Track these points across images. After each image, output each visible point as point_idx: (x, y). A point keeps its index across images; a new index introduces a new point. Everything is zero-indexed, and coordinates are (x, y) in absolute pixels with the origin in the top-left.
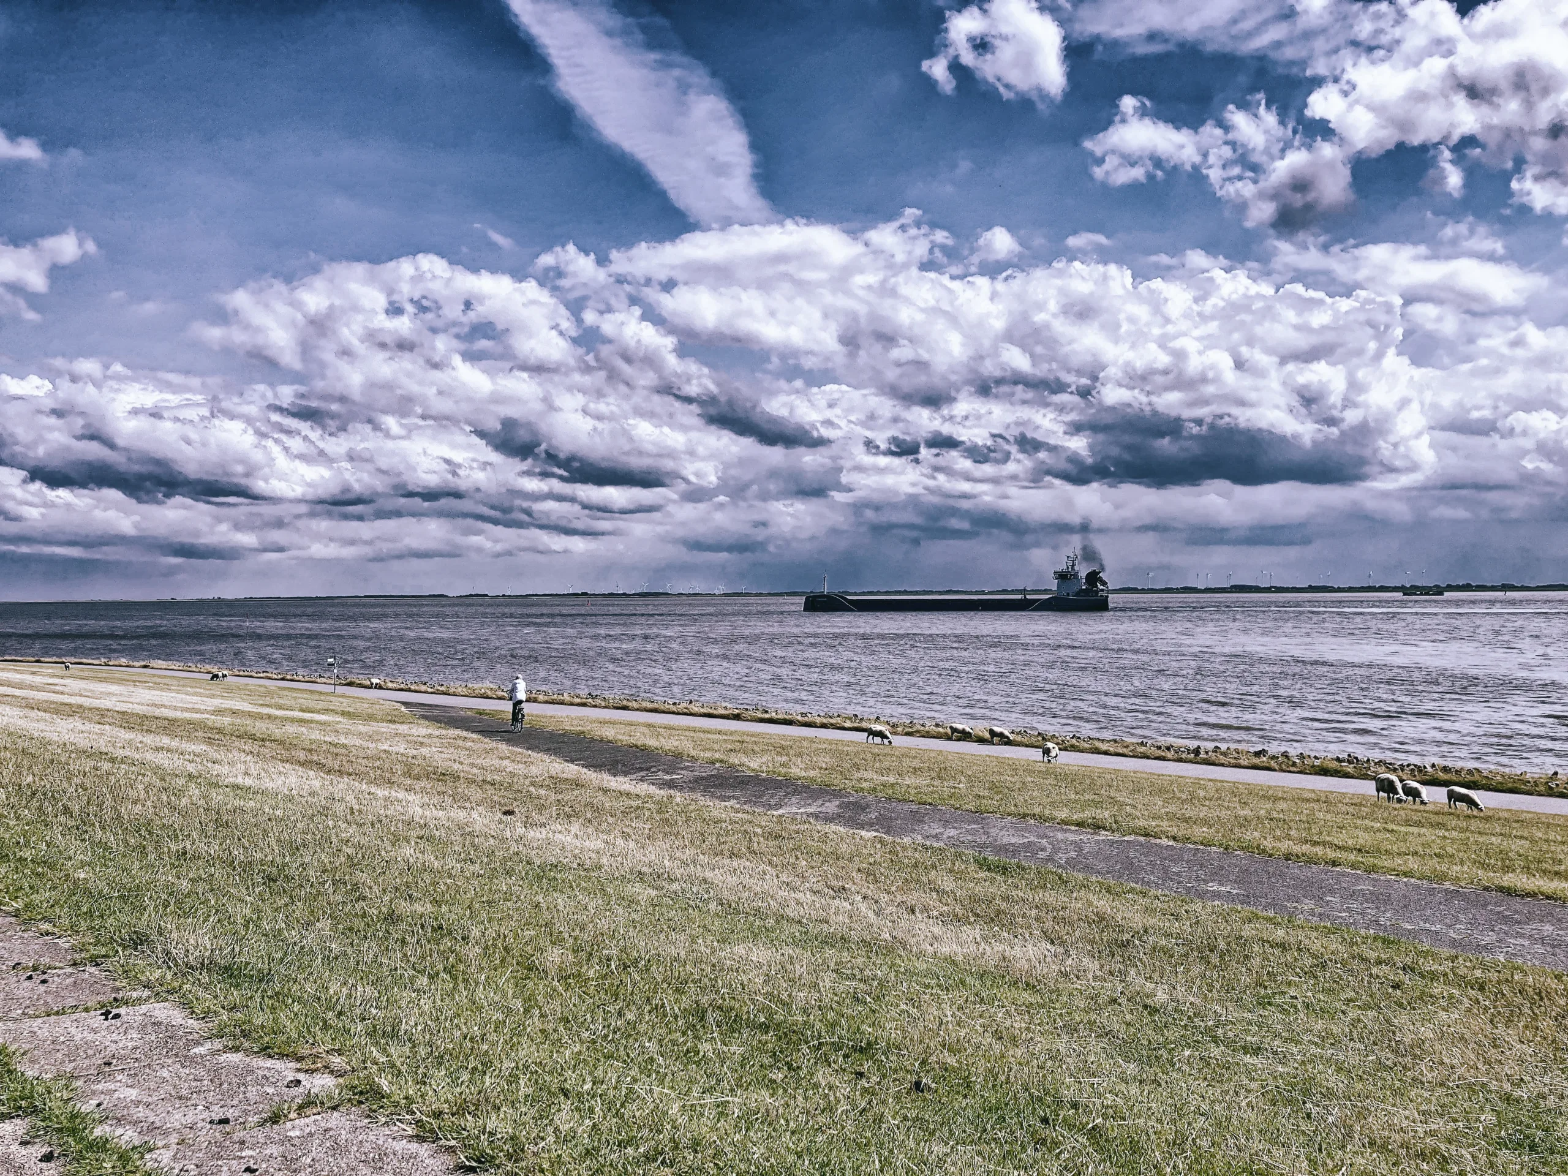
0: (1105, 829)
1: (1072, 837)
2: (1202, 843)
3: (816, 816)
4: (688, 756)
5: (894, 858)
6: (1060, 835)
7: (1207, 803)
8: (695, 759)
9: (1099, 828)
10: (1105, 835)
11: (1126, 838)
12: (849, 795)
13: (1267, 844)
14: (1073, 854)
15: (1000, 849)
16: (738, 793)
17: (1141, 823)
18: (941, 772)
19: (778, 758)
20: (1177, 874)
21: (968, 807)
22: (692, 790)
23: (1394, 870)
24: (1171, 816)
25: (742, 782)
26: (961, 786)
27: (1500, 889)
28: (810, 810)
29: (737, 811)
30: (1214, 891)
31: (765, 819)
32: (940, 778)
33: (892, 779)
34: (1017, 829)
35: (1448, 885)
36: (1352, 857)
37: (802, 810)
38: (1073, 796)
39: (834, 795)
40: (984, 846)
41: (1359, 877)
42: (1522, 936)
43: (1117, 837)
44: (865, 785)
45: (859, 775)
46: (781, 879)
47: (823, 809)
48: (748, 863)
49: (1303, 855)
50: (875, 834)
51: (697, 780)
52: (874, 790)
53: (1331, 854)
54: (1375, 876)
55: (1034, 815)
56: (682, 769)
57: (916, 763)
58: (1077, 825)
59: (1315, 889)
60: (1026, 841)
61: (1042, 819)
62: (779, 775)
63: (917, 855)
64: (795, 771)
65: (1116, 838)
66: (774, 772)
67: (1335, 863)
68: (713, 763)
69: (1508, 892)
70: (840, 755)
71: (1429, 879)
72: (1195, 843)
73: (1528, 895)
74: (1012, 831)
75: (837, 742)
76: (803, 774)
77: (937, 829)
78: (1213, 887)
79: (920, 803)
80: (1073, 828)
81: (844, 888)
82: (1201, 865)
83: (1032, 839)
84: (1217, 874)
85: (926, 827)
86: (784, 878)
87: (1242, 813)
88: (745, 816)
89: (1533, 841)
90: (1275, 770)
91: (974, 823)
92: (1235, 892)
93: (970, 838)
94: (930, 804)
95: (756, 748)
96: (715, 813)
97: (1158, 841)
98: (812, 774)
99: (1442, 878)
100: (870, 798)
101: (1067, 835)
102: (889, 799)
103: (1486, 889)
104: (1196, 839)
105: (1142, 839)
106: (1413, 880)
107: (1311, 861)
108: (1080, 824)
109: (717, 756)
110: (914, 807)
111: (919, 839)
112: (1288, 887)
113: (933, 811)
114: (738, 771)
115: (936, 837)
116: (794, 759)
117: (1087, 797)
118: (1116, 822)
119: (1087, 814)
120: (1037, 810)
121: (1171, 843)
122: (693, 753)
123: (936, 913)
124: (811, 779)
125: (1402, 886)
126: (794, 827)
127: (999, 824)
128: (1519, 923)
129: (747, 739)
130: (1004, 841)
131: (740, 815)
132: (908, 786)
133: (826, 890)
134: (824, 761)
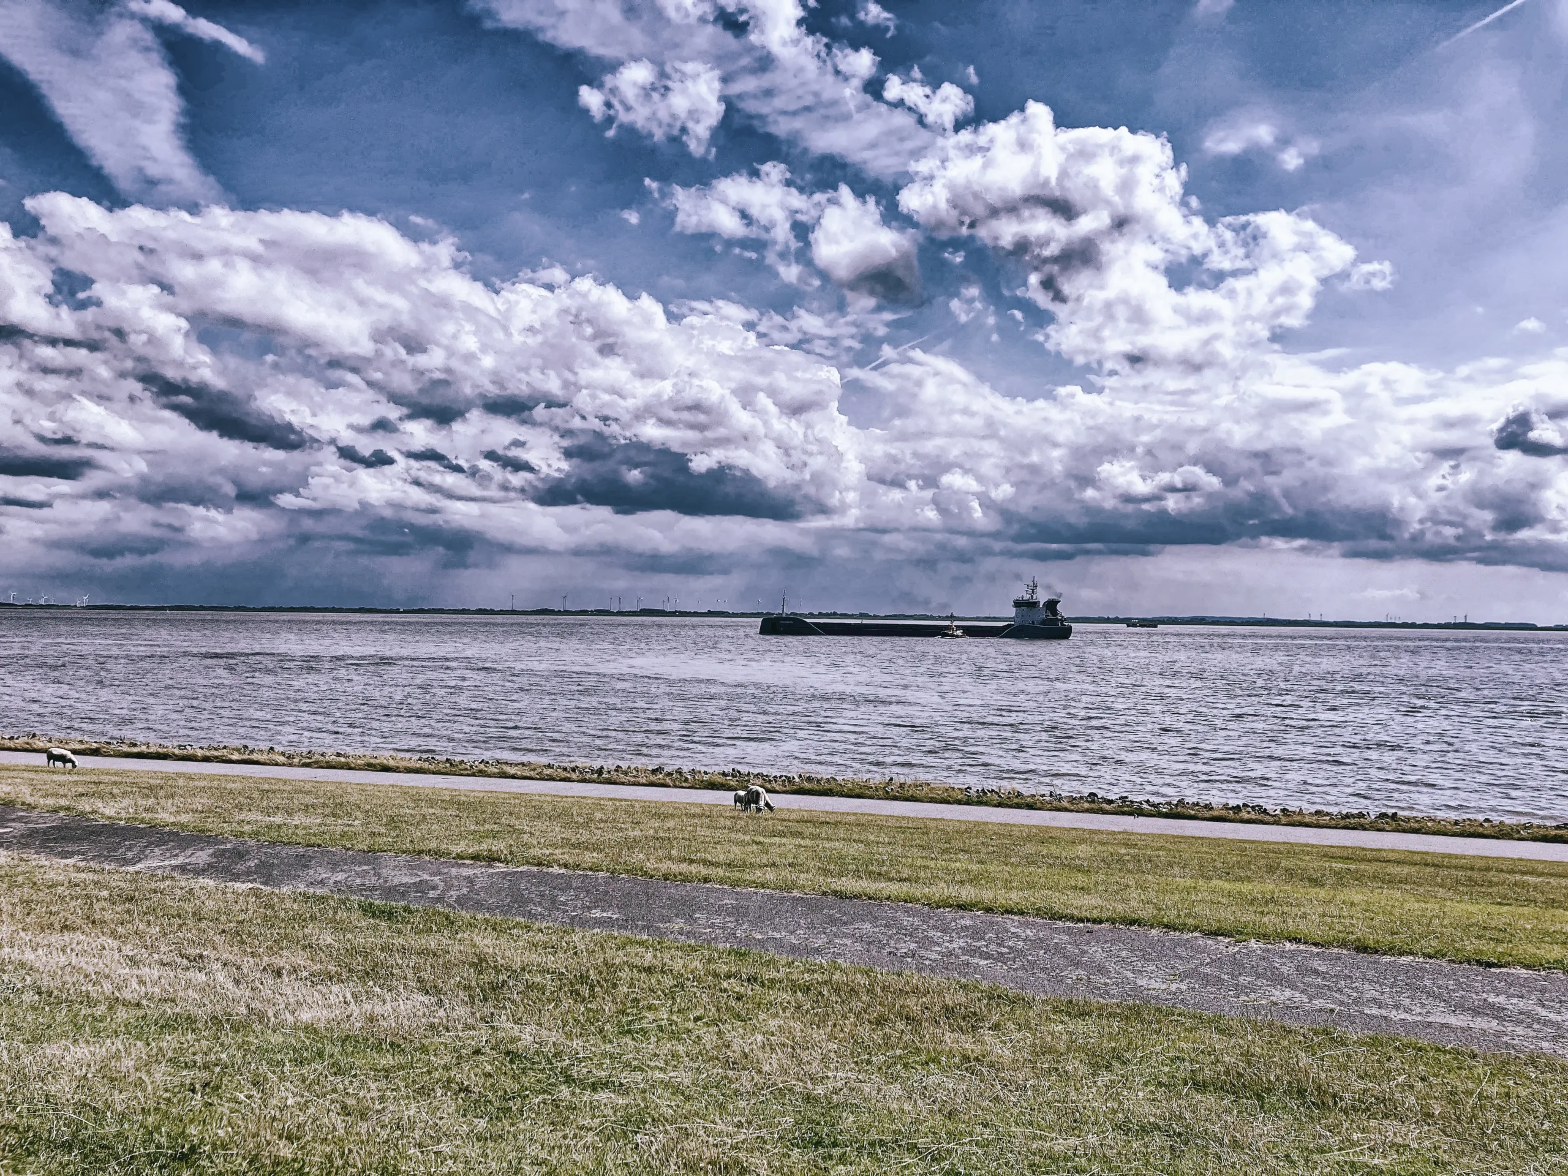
0: (500, 861)
1: (467, 872)
2: (591, 869)
3: (183, 869)
4: (23, 804)
5: (269, 912)
6: (454, 871)
7: (602, 825)
8: (30, 807)
9: (494, 860)
10: (501, 867)
11: (519, 869)
12: (225, 841)
13: (649, 866)
14: (465, 891)
15: (390, 892)
16: (86, 847)
17: (536, 852)
18: (337, 806)
19: (141, 802)
20: (564, 904)
21: (361, 847)
22: (25, 846)
23: (754, 882)
24: (566, 843)
25: (93, 833)
26: (357, 822)
27: (835, 893)
28: (174, 862)
29: (80, 870)
30: (595, 918)
31: (117, 876)
32: (334, 815)
33: (278, 819)
34: (411, 868)
35: (796, 893)
36: (720, 872)
37: (167, 863)
38: (473, 827)
39: (208, 842)
40: (371, 889)
41: (724, 892)
42: (845, 935)
43: (511, 868)
44: (246, 828)
45: (242, 816)
46: (124, 952)
47: (193, 860)
48: (83, 937)
49: (680, 874)
50: (251, 885)
51: (33, 833)
52: (257, 833)
53: (704, 871)
54: (738, 889)
55: (430, 850)
56: (13, 820)
57: (309, 800)
58: (472, 858)
59: (686, 908)
60: (418, 879)
61: (437, 853)
62: (142, 822)
63: (295, 907)
64: (165, 817)
65: (509, 870)
66: (135, 819)
67: (706, 880)
68: (56, 811)
69: (840, 895)
70: (222, 793)
71: (781, 888)
72: (585, 869)
73: (856, 897)
74: (405, 870)
75: (219, 777)
76: (172, 819)
77: (323, 874)
78: (597, 913)
79: (308, 846)
80: (468, 862)
81: (201, 956)
82: (588, 892)
83: (426, 877)
84: (602, 901)
85: (312, 872)
86: (128, 950)
87: (631, 834)
88: (91, 876)
89: (868, 844)
90: (669, 786)
91: (365, 864)
92: (615, 917)
93: (358, 881)
94: (319, 846)
95: (115, 791)
96: (51, 875)
97: (550, 870)
98: (184, 818)
99: (790, 887)
100: (252, 843)
101: (461, 870)
102: (273, 843)
103: (824, 894)
104: (584, 865)
105: (535, 868)
106: (768, 891)
107: (686, 879)
108: (476, 857)
109: (63, 802)
110: (301, 850)
111: (302, 888)
112: (663, 907)
113: (322, 853)
114: (88, 820)
115: (322, 882)
116: (163, 802)
117: (487, 826)
118: (511, 853)
119: (484, 846)
120: (433, 845)
121: (563, 871)
122: (29, 800)
123: (305, 974)
124: (182, 825)
125: (759, 898)
126: (153, 885)
127: (392, 864)
128: (845, 923)
129: (105, 778)
130: (396, 882)
131: (83, 875)
132: (297, 827)
133: (179, 960)
134: (200, 802)
